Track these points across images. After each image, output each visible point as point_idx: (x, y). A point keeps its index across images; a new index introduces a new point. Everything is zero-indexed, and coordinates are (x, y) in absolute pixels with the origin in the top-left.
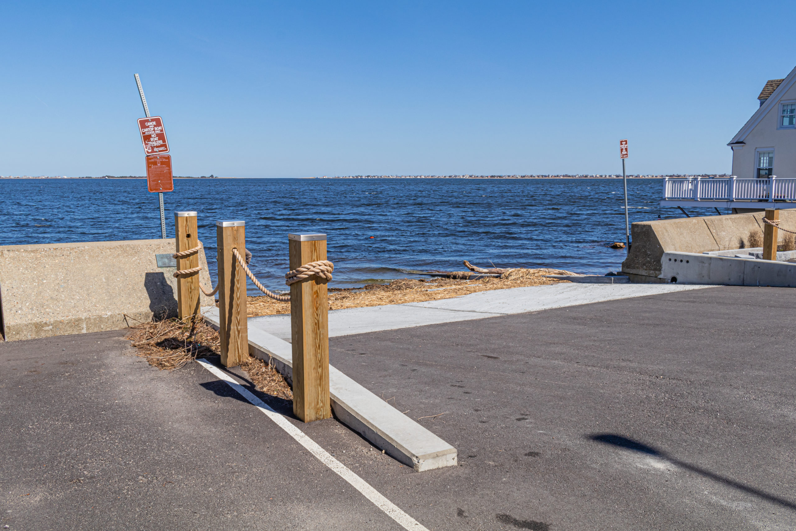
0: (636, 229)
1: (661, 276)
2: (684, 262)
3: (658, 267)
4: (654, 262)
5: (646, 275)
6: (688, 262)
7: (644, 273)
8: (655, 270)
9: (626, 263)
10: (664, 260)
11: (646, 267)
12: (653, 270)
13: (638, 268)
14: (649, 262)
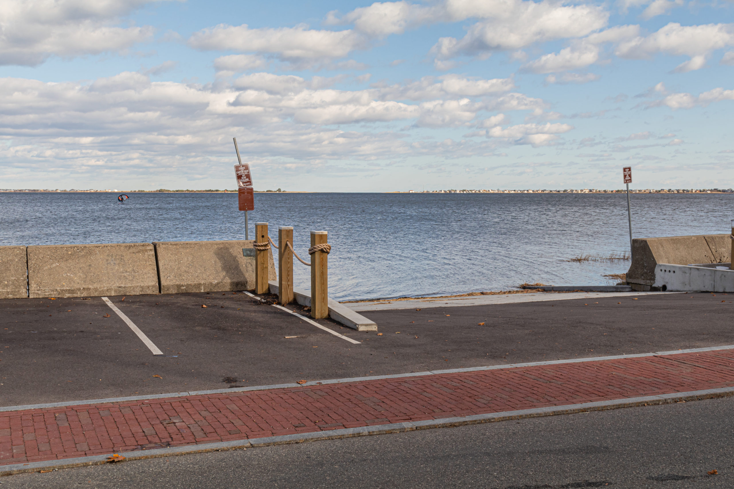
0: (636, 244)
1: (655, 285)
2: (672, 272)
3: (653, 277)
4: (650, 272)
5: (644, 284)
6: (674, 272)
7: (642, 282)
8: (650, 279)
9: (629, 274)
10: (657, 270)
11: (644, 277)
12: (649, 280)
13: (638, 278)
14: (646, 273)
